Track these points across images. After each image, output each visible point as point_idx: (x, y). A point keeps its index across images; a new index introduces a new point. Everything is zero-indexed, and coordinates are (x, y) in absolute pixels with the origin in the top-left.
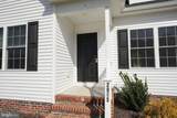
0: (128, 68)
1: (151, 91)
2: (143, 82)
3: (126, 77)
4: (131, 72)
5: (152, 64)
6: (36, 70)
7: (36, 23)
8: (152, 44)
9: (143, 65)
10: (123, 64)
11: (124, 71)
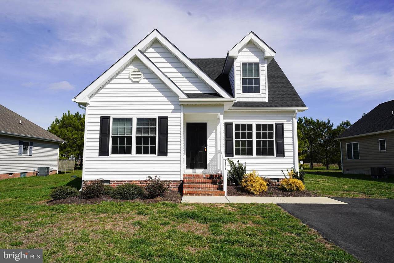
0: (233, 156)
1: (248, 172)
2: (244, 165)
3: (231, 162)
4: (237, 159)
5: (250, 153)
6: (166, 155)
7: (166, 118)
8: (251, 137)
9: (244, 154)
10: (229, 153)
11: (230, 158)
